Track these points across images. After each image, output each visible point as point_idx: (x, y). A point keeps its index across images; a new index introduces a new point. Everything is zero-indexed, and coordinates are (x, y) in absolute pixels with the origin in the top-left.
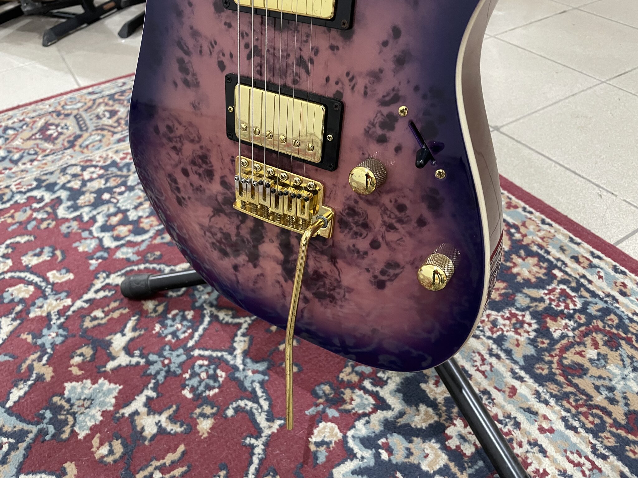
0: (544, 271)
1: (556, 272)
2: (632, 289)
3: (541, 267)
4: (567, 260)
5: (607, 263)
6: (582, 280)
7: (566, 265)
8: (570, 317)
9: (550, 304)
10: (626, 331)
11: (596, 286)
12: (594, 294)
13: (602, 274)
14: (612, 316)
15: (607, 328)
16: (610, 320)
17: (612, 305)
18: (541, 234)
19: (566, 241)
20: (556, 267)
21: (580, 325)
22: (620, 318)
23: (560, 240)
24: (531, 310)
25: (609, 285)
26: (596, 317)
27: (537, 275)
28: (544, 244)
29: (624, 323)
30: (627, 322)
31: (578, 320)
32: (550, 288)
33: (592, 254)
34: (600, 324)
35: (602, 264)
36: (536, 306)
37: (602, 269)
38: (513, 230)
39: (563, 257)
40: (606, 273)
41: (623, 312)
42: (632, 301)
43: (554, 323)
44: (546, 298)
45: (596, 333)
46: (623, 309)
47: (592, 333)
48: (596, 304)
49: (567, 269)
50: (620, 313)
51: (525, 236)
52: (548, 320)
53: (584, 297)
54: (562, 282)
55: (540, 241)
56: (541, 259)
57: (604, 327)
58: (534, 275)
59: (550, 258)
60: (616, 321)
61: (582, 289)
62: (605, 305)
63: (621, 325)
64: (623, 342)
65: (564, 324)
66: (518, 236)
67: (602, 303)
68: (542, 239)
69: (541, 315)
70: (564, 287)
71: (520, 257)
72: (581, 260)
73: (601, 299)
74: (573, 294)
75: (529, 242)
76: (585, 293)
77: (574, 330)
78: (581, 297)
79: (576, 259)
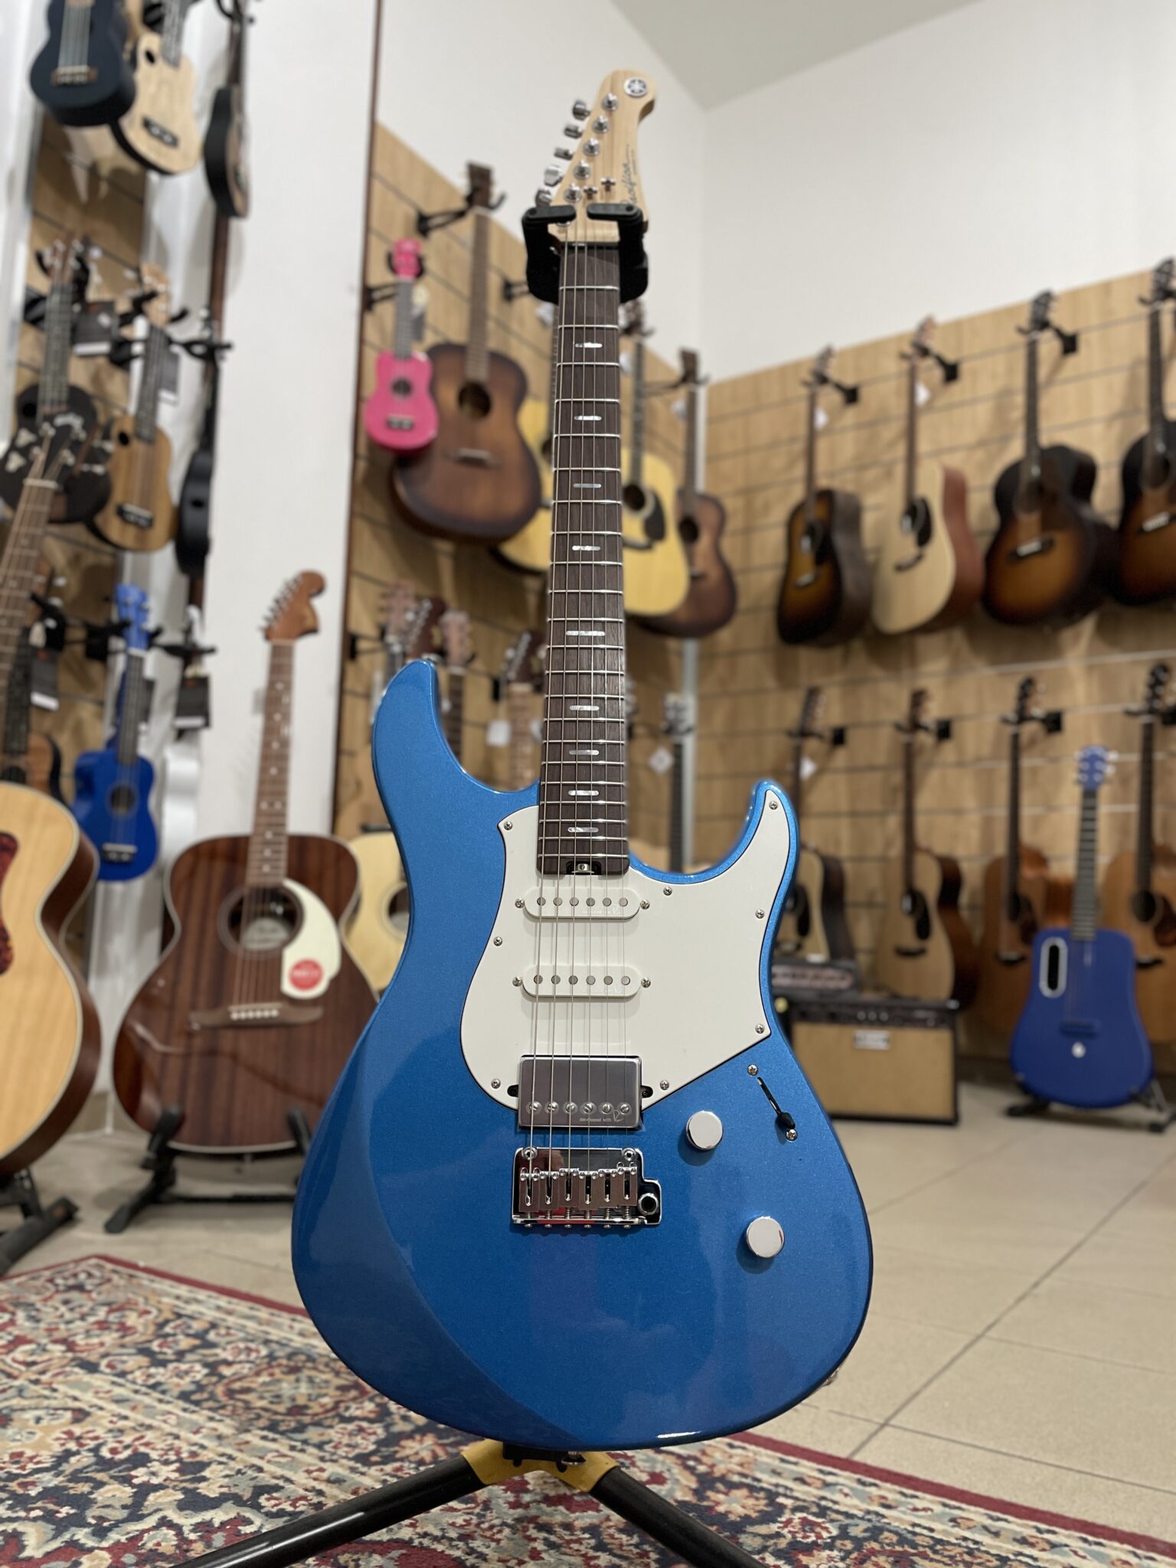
0: (764, 1502)
1: (781, 1500)
2: (896, 1500)
3: (757, 1499)
4: (790, 1484)
5: (846, 1478)
6: (823, 1503)
7: (791, 1490)
8: (830, 1547)
9: (794, 1537)
10: (914, 1545)
11: (846, 1505)
12: (847, 1515)
13: (846, 1490)
14: (886, 1534)
15: (888, 1548)
16: (886, 1538)
17: (879, 1521)
18: (736, 1460)
19: (777, 1463)
20: (778, 1495)
21: (848, 1553)
22: (896, 1533)
23: (767, 1464)
24: (770, 1549)
25: (863, 1501)
26: (866, 1539)
27: (757, 1508)
28: (746, 1471)
29: (906, 1538)
30: (909, 1536)
31: (843, 1548)
32: (783, 1519)
33: (821, 1471)
34: (875, 1546)
35: (841, 1480)
36: (775, 1544)
37: (843, 1485)
38: (691, 1463)
39: (781, 1481)
40: (852, 1489)
41: (898, 1527)
42: (904, 1513)
43: (812, 1558)
44: (785, 1531)
45: (876, 1556)
46: (896, 1524)
47: (870, 1557)
48: (857, 1525)
49: (796, 1494)
50: (895, 1529)
51: (712, 1466)
52: (801, 1557)
53: (837, 1521)
54: (795, 1510)
55: (739, 1469)
56: (751, 1489)
57: (882, 1547)
58: (753, 1509)
59: (765, 1485)
60: (895, 1538)
61: (829, 1512)
62: (869, 1525)
63: (902, 1540)
64: (915, 1559)
65: (826, 1556)
66: (702, 1469)
67: (866, 1522)
68: (741, 1465)
69: (787, 1553)
70: (804, 1515)
71: (718, 1492)
72: (809, 1480)
73: (862, 1519)
74: (820, 1520)
75: (724, 1472)
76: (834, 1516)
77: (843, 1559)
78: (832, 1521)
79: (801, 1480)
